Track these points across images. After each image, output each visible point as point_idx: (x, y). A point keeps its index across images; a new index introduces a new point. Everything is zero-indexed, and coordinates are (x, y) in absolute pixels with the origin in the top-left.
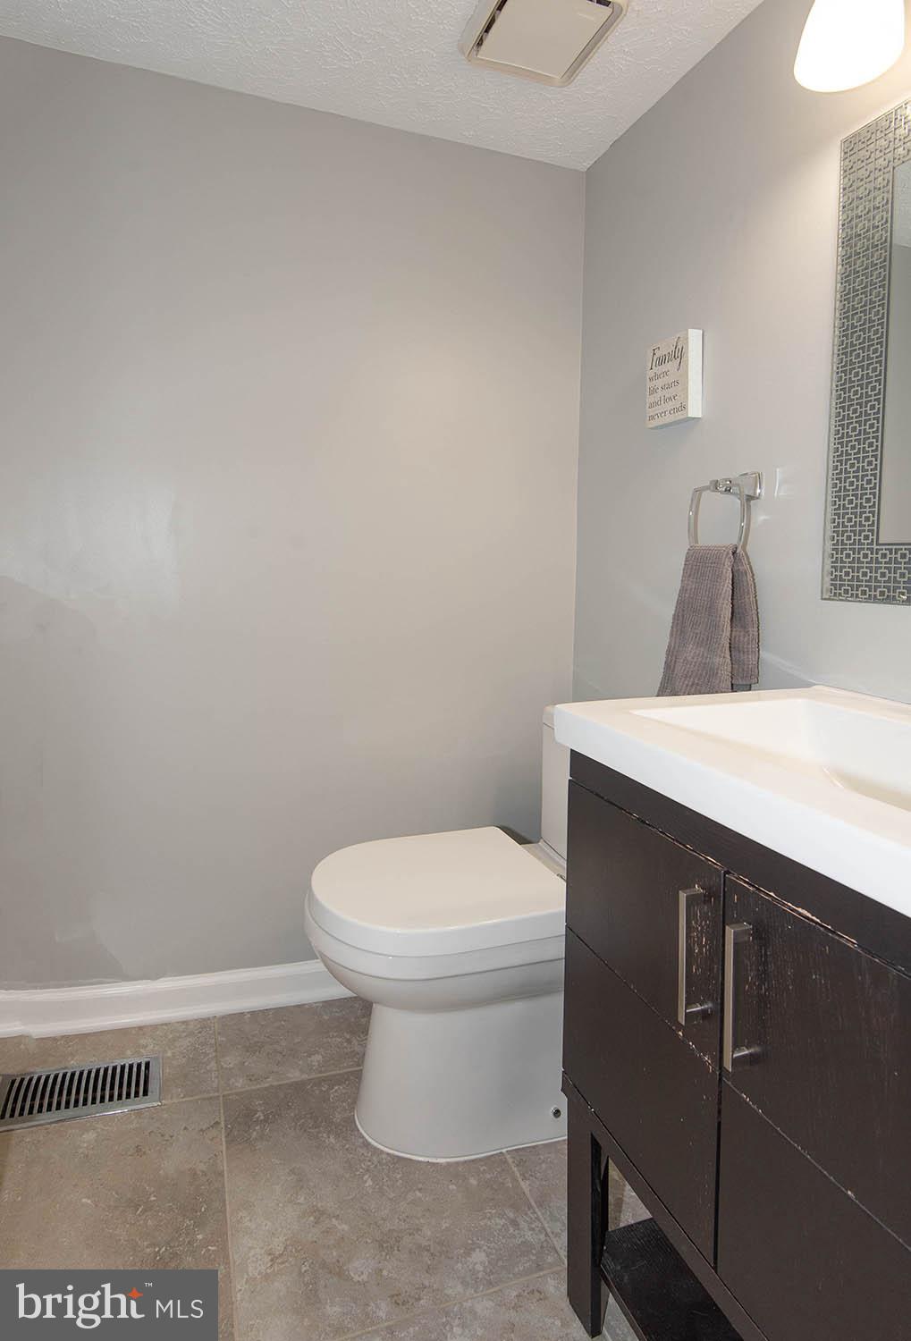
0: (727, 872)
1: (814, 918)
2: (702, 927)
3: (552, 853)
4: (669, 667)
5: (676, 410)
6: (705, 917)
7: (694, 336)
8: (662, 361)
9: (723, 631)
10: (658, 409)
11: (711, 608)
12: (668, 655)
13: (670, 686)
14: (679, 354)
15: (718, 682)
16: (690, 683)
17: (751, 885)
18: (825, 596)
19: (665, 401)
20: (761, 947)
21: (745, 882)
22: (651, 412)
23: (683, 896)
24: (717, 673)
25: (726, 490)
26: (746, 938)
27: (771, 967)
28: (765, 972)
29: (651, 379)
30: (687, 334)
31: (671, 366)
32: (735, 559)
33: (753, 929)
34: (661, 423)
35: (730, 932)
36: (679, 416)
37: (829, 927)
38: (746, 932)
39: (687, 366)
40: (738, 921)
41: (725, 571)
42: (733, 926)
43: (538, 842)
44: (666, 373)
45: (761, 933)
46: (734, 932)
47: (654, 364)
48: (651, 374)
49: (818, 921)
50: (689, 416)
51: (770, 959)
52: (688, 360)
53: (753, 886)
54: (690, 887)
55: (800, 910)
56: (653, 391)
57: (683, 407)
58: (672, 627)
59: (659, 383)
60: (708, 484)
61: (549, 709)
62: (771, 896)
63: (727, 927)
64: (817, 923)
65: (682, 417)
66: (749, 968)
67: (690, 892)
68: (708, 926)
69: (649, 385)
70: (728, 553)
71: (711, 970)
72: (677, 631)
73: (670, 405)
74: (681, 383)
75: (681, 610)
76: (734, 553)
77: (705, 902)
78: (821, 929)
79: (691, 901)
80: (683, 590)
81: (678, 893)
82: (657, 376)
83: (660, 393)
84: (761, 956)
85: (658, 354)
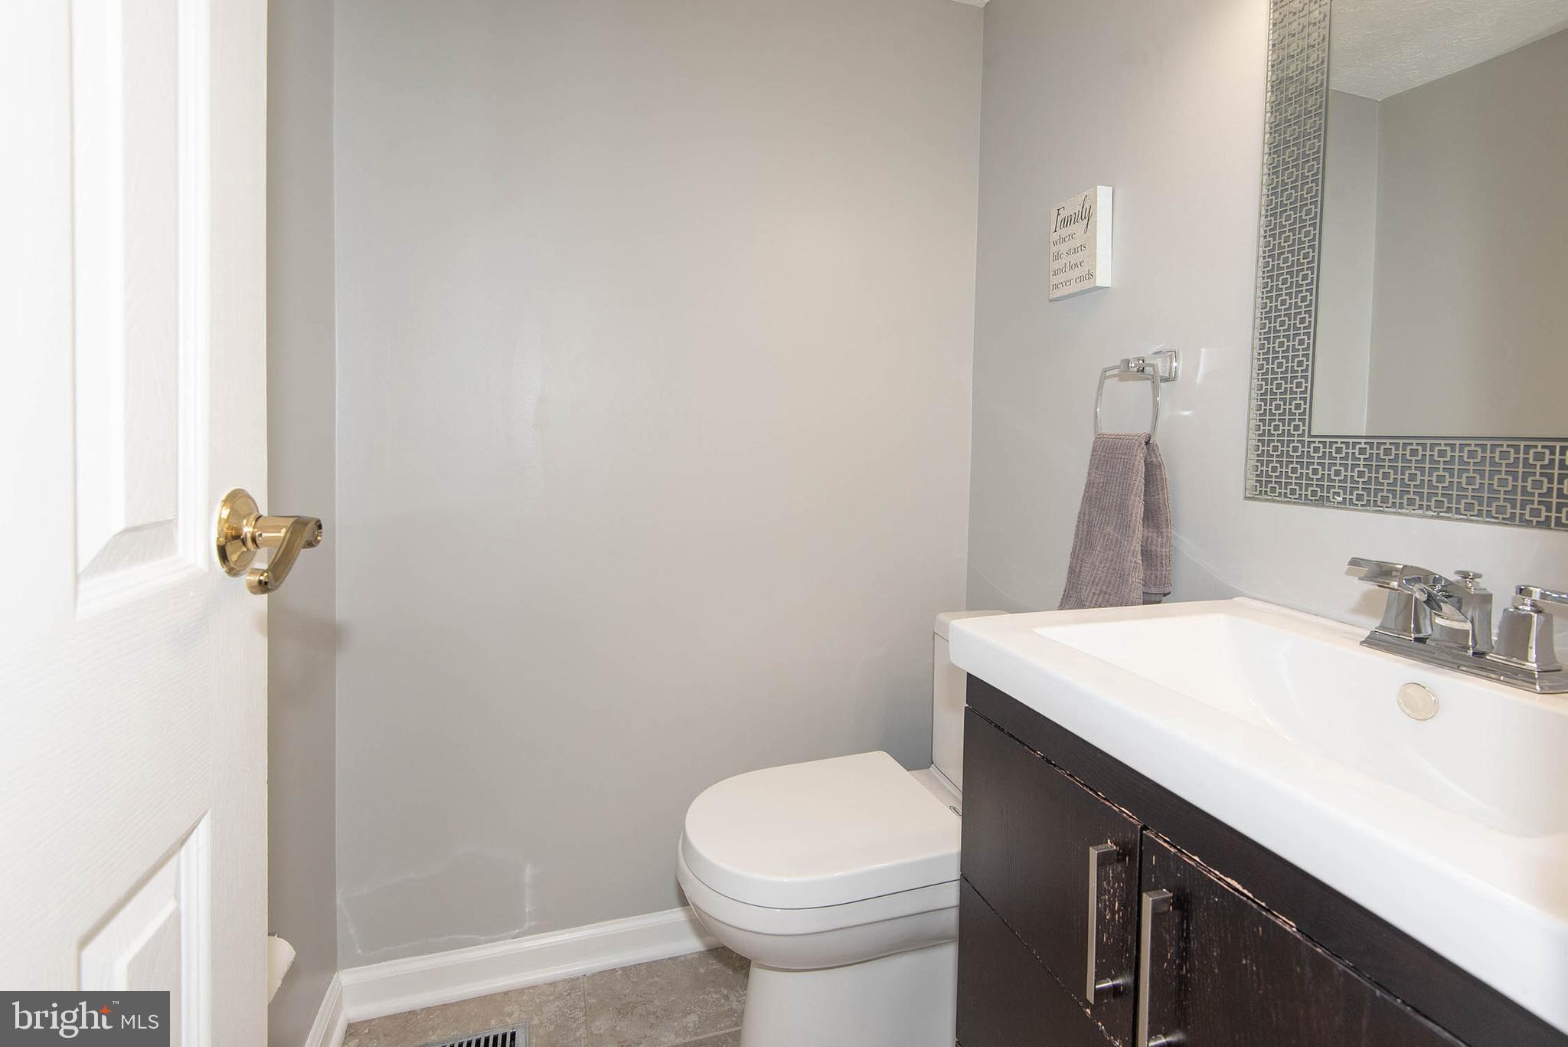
0: (1145, 828)
1: (1245, 891)
2: (1115, 891)
3: (945, 783)
4: (1074, 572)
5: (1083, 278)
6: (1117, 878)
7: (1103, 195)
8: (1067, 222)
9: (1134, 532)
10: (1062, 278)
11: (1122, 508)
12: (1072, 558)
13: (1074, 597)
14: (1086, 215)
15: (1128, 591)
16: (1097, 592)
17: (1172, 845)
18: (1248, 495)
19: (1071, 267)
20: (1182, 921)
21: (1165, 841)
22: (1054, 280)
23: (1093, 853)
24: (1127, 581)
25: (1138, 371)
26: (1166, 909)
27: (1194, 945)
28: (1186, 949)
29: (1055, 243)
30: (1096, 192)
31: (1077, 228)
32: (1148, 449)
33: (1173, 898)
34: (1067, 293)
35: (1148, 901)
36: (1087, 285)
37: (1263, 904)
38: (1165, 901)
39: (1095, 228)
40: (1156, 887)
41: (1136, 463)
42: (1151, 893)
43: (929, 767)
44: (1071, 236)
45: (1182, 902)
46: (1153, 901)
47: (1058, 225)
48: (1055, 237)
49: (1250, 895)
50: (1097, 285)
51: (1192, 936)
52: (1096, 222)
53: (1175, 847)
54: (1101, 843)
55: (1229, 880)
56: (1057, 257)
57: (1091, 275)
58: (1077, 527)
59: (1064, 247)
60: (1119, 364)
61: (942, 616)
62: (1194, 860)
63: (1144, 895)
64: (1248, 898)
65: (1091, 286)
66: (1168, 943)
67: (1102, 848)
68: (1122, 889)
69: (1054, 249)
70: (1141, 443)
71: (1125, 942)
72: (1083, 531)
73: (1076, 273)
74: (1087, 247)
75: (1087, 508)
76: (1147, 443)
77: (1118, 861)
78: (1254, 905)
79: (1104, 860)
80: (1089, 485)
81: (1089, 849)
82: (1062, 240)
83: (1065, 259)
84: (1183, 932)
85: (1064, 214)
